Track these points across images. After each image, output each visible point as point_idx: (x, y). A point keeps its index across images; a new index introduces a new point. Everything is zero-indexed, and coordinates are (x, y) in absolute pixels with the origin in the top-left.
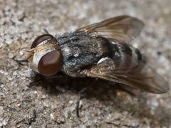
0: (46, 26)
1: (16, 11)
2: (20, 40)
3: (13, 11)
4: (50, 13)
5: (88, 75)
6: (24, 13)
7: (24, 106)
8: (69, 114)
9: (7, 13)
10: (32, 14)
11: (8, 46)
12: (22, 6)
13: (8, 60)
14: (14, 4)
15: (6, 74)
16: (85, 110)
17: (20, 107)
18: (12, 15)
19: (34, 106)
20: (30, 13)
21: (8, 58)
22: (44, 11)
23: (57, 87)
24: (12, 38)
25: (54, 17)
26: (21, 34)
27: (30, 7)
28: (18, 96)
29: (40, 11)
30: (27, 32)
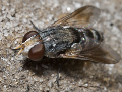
0: (31, 18)
1: (9, 10)
2: (14, 32)
3: (7, 10)
4: (33, 6)
5: (64, 57)
6: (15, 10)
7: (21, 83)
8: (52, 84)
9: (3, 12)
10: (21, 9)
11: (6, 38)
12: (14, 4)
13: (7, 49)
14: (8, 4)
15: (6, 60)
16: (63, 79)
17: (18, 84)
18: (7, 13)
19: (27, 82)
20: (19, 8)
21: (7, 48)
22: (29, 5)
23: (43, 66)
24: (8, 32)
25: (37, 9)
26: (14, 27)
27: (19, 4)
28: (16, 76)
29: (27, 6)
30: (19, 25)
